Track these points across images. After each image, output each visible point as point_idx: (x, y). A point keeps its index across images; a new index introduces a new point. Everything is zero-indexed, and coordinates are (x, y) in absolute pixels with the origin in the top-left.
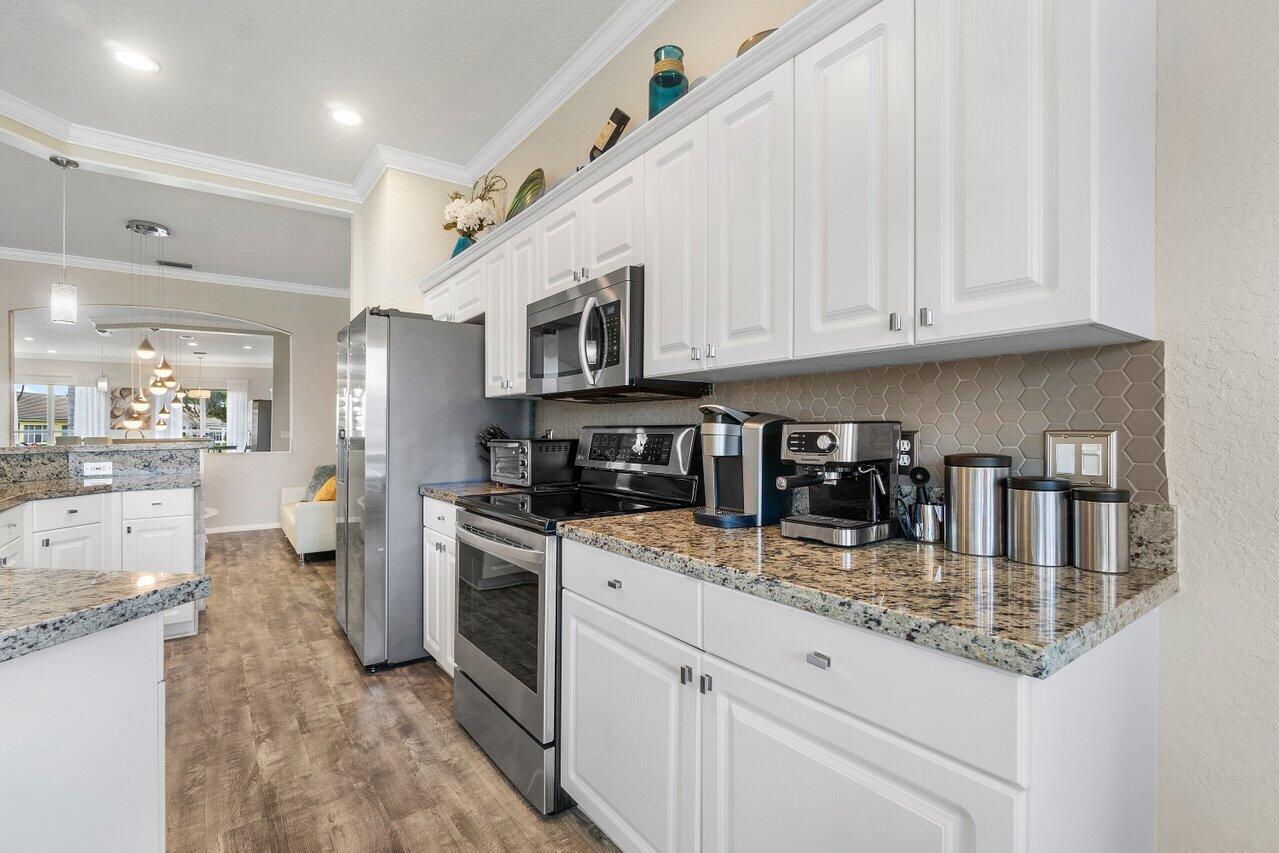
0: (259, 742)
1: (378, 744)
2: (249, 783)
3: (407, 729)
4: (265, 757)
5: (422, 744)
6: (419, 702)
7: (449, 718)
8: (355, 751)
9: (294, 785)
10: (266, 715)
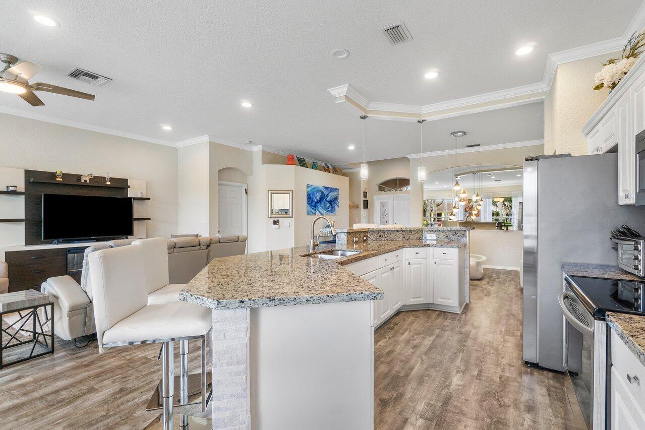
0: (458, 372)
1: (509, 406)
2: (444, 388)
3: (531, 408)
4: (456, 380)
5: (534, 422)
6: (547, 397)
7: (562, 418)
8: (495, 402)
9: (460, 400)
10: (467, 362)
